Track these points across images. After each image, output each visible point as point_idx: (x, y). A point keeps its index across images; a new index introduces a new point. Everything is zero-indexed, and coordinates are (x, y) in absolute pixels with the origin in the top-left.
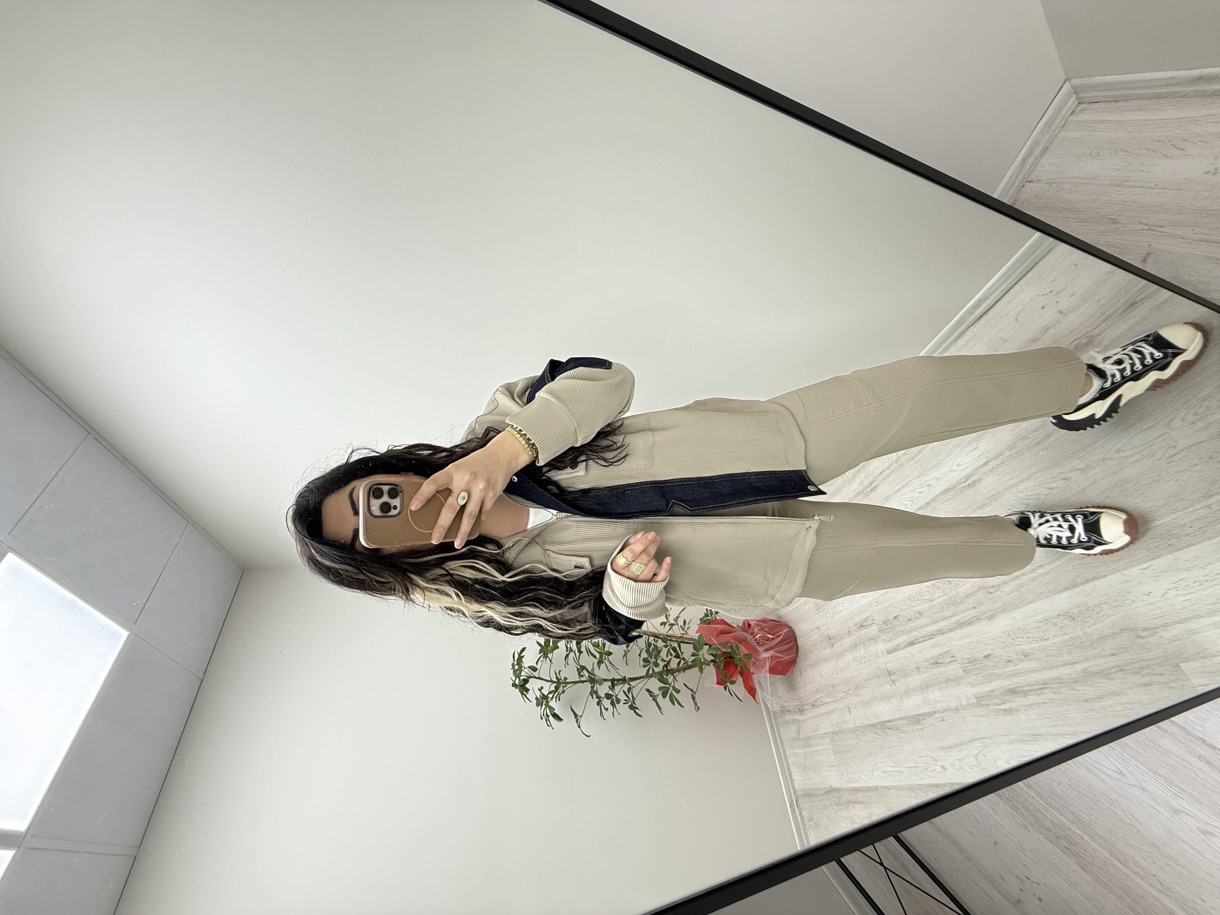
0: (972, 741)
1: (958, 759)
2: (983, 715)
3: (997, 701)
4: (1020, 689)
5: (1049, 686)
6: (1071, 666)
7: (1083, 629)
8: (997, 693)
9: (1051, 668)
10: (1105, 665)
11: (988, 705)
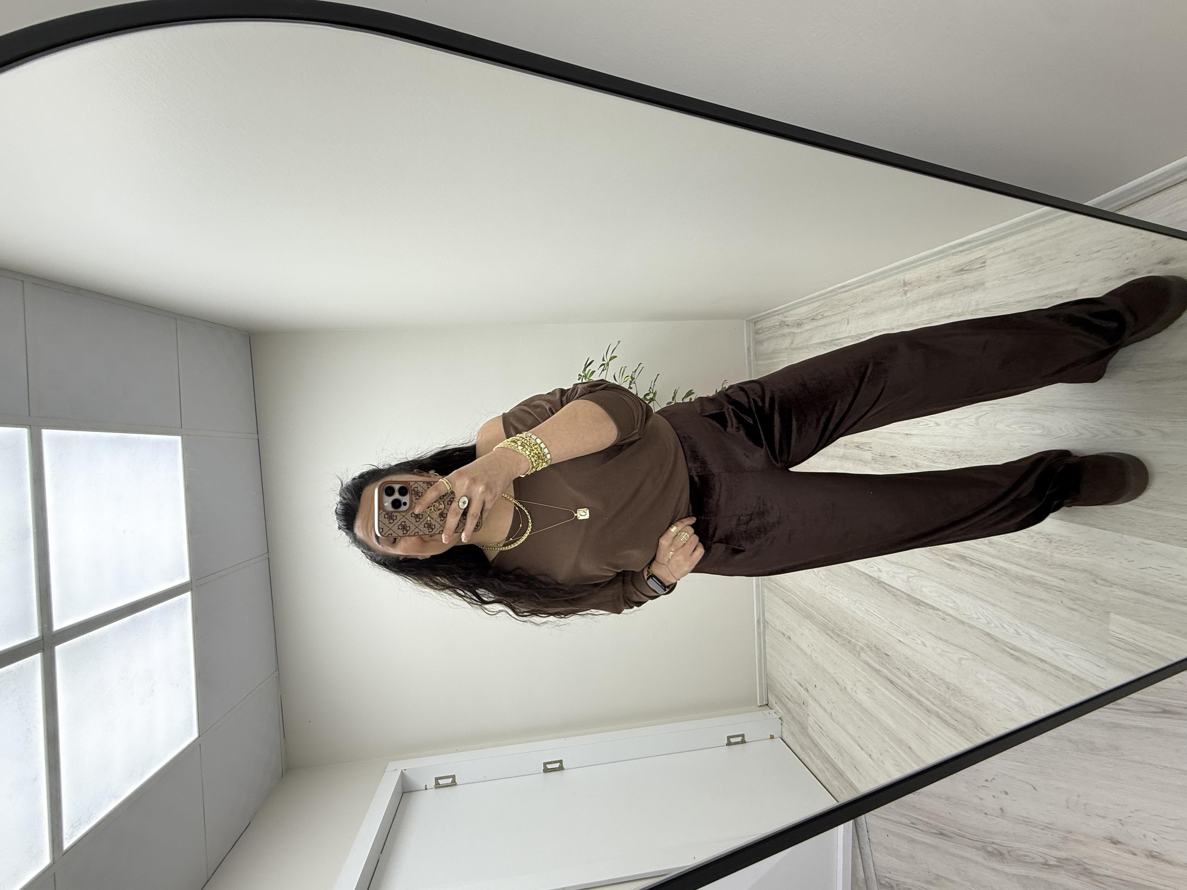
0: (911, 567)
1: (893, 571)
2: (929, 559)
3: (946, 557)
4: (970, 559)
5: (995, 570)
6: (1024, 569)
7: (1053, 552)
8: (950, 552)
9: (1005, 561)
10: (1051, 583)
11: (937, 555)
